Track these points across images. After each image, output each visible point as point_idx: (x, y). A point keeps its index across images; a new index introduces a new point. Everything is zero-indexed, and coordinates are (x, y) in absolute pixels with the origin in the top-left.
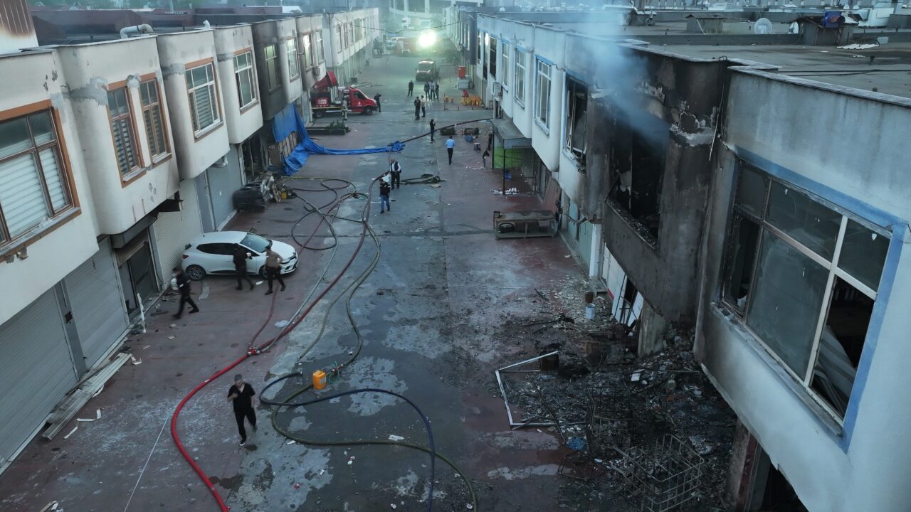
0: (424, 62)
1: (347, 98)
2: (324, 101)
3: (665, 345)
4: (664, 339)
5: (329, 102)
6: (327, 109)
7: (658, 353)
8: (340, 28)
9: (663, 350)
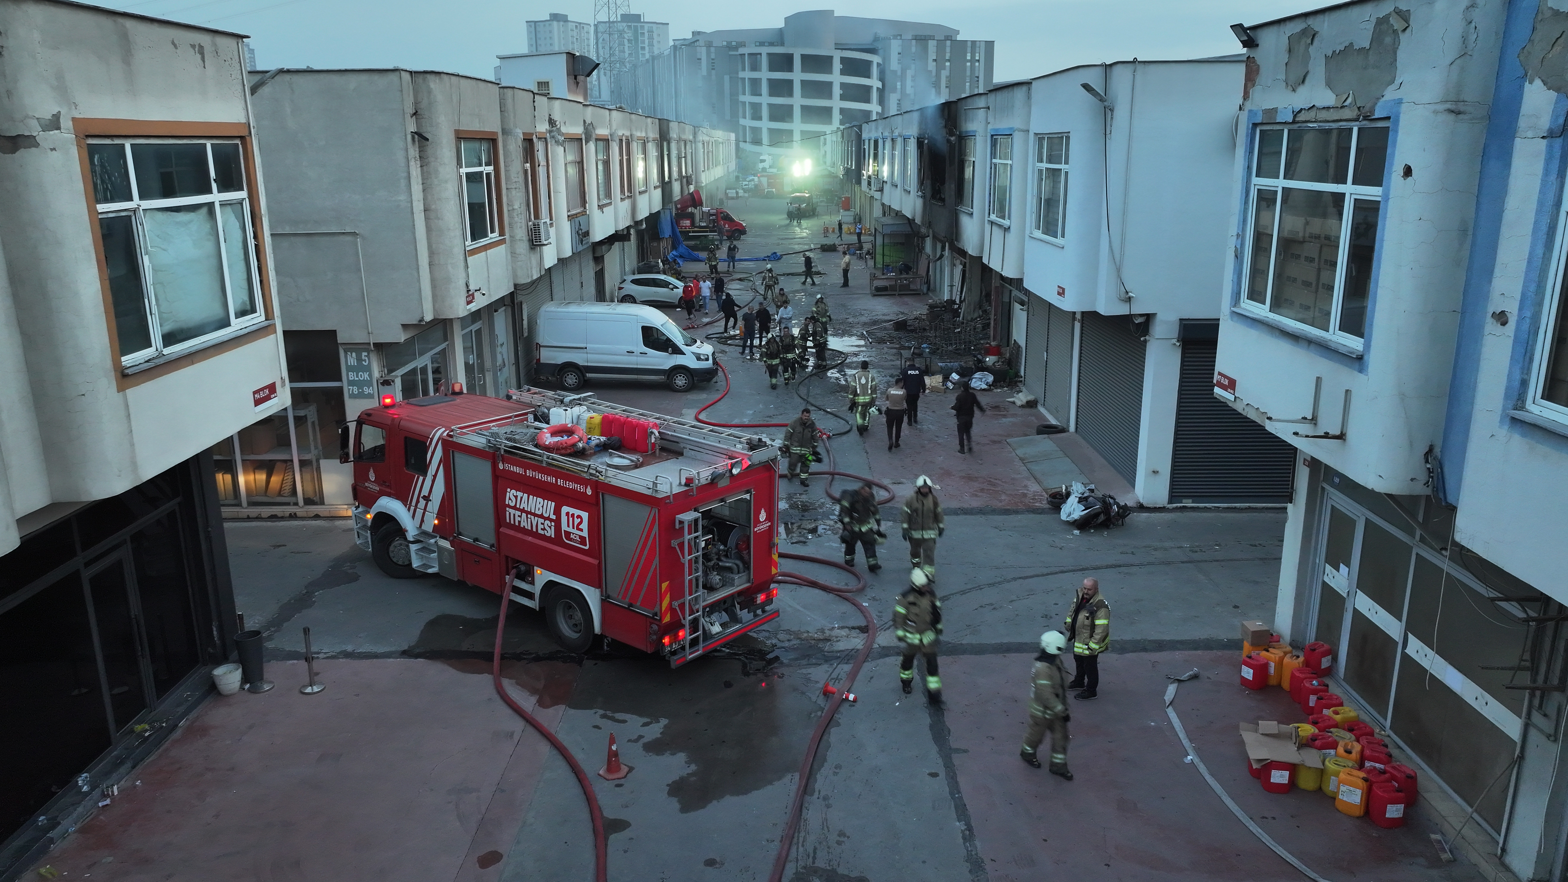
0: (798, 194)
1: (714, 220)
2: (687, 223)
3: (981, 313)
4: (980, 308)
5: (693, 224)
6: (690, 232)
7: (976, 319)
8: (704, 144)
9: (980, 317)
